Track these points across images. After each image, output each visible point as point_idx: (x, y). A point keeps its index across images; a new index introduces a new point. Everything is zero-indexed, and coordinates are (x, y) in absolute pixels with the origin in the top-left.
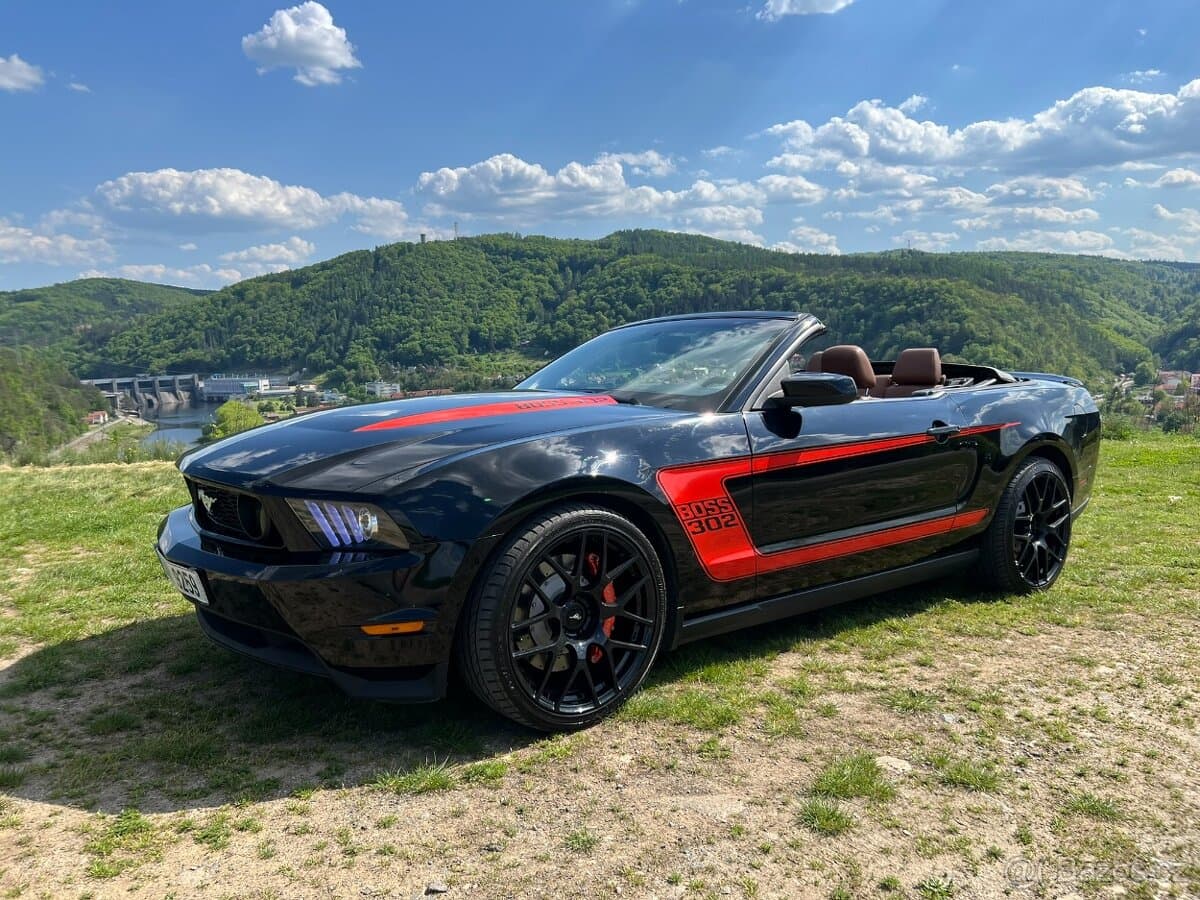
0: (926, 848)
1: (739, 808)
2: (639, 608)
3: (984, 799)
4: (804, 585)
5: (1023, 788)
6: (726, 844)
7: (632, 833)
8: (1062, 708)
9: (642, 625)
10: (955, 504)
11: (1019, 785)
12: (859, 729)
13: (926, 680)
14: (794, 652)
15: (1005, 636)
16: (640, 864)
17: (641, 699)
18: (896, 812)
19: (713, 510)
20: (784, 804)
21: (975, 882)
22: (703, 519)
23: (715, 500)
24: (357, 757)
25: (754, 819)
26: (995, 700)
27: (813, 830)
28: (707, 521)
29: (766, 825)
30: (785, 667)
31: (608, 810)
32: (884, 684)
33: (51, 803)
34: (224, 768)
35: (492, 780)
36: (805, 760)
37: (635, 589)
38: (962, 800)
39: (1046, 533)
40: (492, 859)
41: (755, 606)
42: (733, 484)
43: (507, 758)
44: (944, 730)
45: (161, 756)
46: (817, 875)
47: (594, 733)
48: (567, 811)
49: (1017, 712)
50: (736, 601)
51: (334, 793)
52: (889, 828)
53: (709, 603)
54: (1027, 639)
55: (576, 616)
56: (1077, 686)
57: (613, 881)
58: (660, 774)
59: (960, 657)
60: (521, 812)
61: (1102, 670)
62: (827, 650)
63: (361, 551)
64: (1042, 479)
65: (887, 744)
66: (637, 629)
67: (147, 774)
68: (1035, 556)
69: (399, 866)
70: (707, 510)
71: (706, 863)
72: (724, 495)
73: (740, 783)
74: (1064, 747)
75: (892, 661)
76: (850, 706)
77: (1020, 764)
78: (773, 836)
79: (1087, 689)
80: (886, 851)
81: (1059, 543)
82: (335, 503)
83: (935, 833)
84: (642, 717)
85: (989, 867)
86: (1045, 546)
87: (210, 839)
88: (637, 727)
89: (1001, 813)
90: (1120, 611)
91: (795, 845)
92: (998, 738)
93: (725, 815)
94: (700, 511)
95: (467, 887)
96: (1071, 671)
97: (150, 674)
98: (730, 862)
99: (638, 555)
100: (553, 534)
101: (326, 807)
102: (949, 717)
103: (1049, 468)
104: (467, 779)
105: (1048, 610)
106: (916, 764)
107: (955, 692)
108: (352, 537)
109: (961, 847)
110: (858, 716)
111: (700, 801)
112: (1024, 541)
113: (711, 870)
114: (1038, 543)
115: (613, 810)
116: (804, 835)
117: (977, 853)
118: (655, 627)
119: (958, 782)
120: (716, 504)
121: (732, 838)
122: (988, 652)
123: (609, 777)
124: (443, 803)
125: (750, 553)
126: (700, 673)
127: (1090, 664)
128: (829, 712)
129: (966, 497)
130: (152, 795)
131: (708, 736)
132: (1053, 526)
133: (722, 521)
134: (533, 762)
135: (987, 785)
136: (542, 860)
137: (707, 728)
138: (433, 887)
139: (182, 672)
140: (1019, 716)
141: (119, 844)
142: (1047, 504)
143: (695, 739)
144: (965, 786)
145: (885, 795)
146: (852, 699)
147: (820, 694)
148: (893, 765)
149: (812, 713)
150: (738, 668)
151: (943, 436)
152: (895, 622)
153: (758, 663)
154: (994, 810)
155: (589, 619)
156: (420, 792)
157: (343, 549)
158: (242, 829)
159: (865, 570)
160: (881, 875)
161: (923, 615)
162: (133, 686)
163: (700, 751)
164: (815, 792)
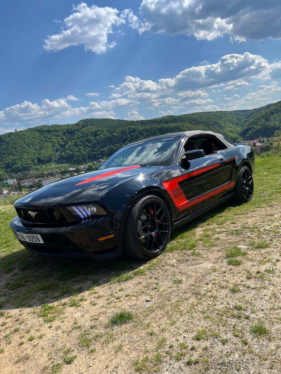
0: (261, 263)
1: (212, 265)
2: (164, 221)
3: (268, 250)
4: (195, 210)
5: (276, 245)
6: (214, 273)
7: (189, 277)
8: (272, 226)
9: (166, 226)
10: (228, 181)
11: (274, 245)
12: (228, 241)
13: (236, 227)
14: (199, 227)
15: (248, 213)
16: (196, 282)
17: (169, 246)
18: (250, 257)
19: (177, 191)
20: (222, 261)
21: (277, 267)
23: (177, 188)
24: (99, 277)
25: (217, 266)
26: (256, 228)
27: (233, 265)
28: (176, 195)
29: (221, 267)
30: (199, 231)
31: (179, 273)
32: (227, 230)
33: (17, 309)
34: (62, 288)
35: (142, 273)
36: (220, 251)
37: (162, 217)
38: (263, 251)
39: (248, 185)
40: (158, 291)
41: (189, 216)
42: (180, 183)
43: (142, 268)
44: (249, 237)
45: (41, 289)
46: (240, 275)
47: (161, 257)
48: (168, 276)
49: (263, 229)
51: (100, 286)
52: (251, 261)
54: (254, 213)
55: (150, 226)
56: (273, 221)
57: (192, 288)
58: (186, 262)
59: (241, 220)
60: (156, 278)
61: (276, 216)
62: (206, 225)
63: (90, 218)
64: (245, 171)
65: (238, 242)
66: (164, 227)
67: (40, 295)
68: (247, 192)
69: (134, 298)
70: (175, 191)
71: (212, 278)
72: (178, 186)
73: (208, 259)
74: (279, 234)
75: (225, 224)
76: (222, 236)
77: (271, 240)
78: (224, 269)
79: (275, 221)
80: (253, 266)
81: (251, 187)
82: (81, 206)
83: (262, 259)
84: (171, 250)
85: (278, 263)
86: (249, 189)
87: (74, 304)
88: (172, 253)
89: (274, 251)
90: (271, 202)
91: (231, 269)
92: (262, 236)
93: (209, 267)
94: (174, 192)
95: (156, 298)
96: (269, 218)
97: (15, 271)
98: (218, 277)
99: (162, 206)
100: (142, 205)
101: (100, 290)
102: (248, 234)
103: (246, 168)
104: (136, 274)
105: (254, 205)
106: (247, 246)
107: (246, 228)
108: (87, 215)
109: (269, 261)
110: (226, 238)
111: (201, 266)
112: (244, 188)
113: (214, 280)
114: (247, 188)
115: (180, 273)
116: (231, 267)
117: (274, 261)
118: (169, 225)
119: (260, 247)
120: (177, 190)
121: (214, 272)
122: (246, 217)
123: (173, 266)
124: (134, 281)
125: (187, 202)
126: (179, 237)
127: (272, 215)
128: (218, 239)
129: (230, 179)
130: (47, 299)
131: (192, 251)
132: (250, 183)
133: (179, 194)
134: (150, 267)
135: (266, 246)
136: (171, 287)
137: (190, 249)
138: (148, 300)
140: (264, 230)
141: (48, 313)
142: (248, 178)
143: (189, 252)
144: (262, 247)
145: (244, 254)
146: (221, 235)
147: (213, 235)
148: (243, 247)
149: (214, 240)
150: (187, 233)
151: (223, 163)
152: (219, 215)
153: (191, 232)
155: (153, 226)
156: (125, 281)
157: (85, 218)
158: (81, 301)
159: (208, 204)
160: (256, 271)
162: (12, 276)
163: (192, 255)
164: (228, 257)
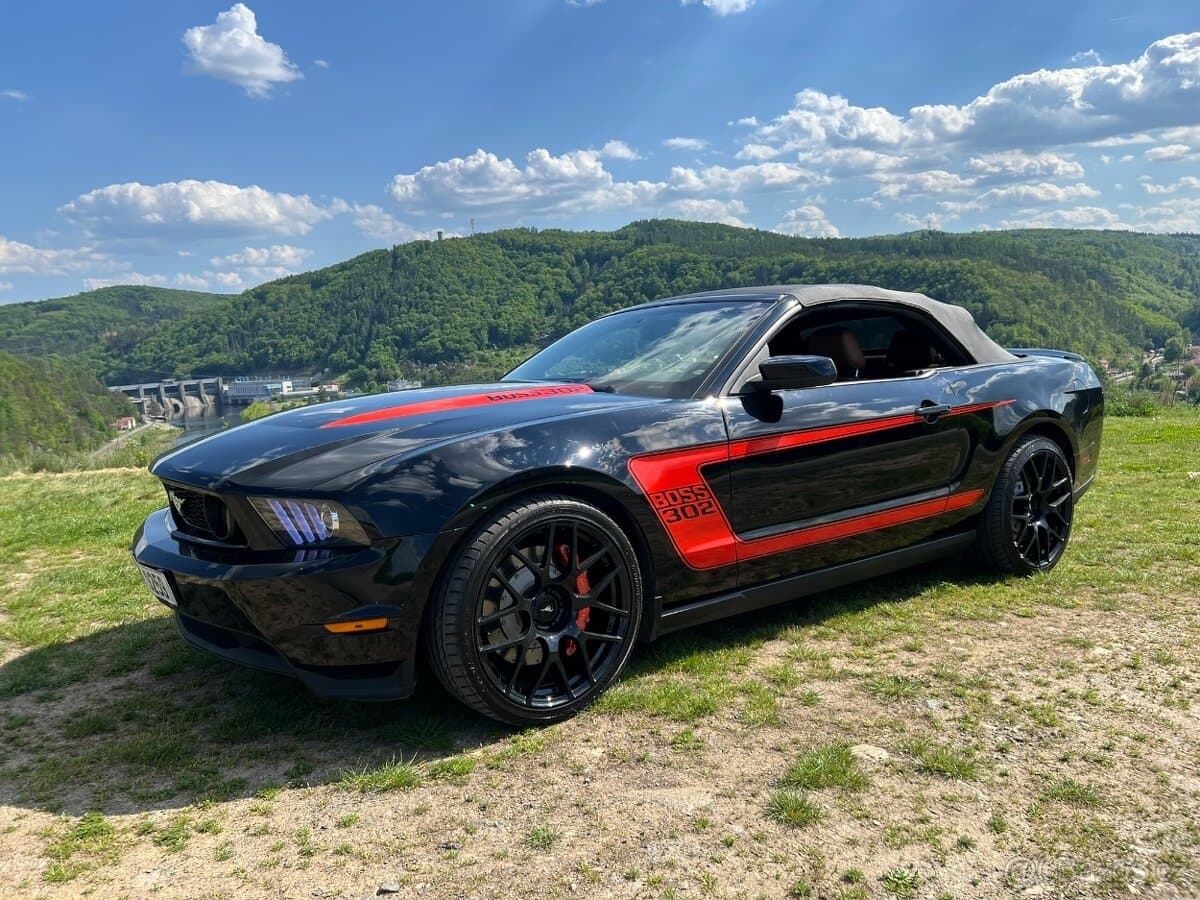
0: (895, 838)
1: (707, 800)
2: (614, 601)
3: (960, 787)
5: (1003, 775)
6: (689, 838)
7: (598, 828)
8: (1052, 691)
9: (618, 616)
10: (947, 485)
11: (998, 772)
12: (839, 717)
13: (913, 665)
14: (781, 640)
15: (1000, 618)
16: (598, 860)
17: (619, 691)
18: (868, 801)
19: (689, 498)
20: (753, 795)
21: (942, 873)
22: (678, 508)
23: (691, 487)
24: (328, 755)
25: (721, 811)
26: (983, 685)
27: (780, 822)
28: (683, 509)
29: (733, 817)
30: (769, 655)
31: (572, 805)
32: (869, 670)
33: (18, 807)
34: (192, 769)
35: (458, 777)
36: (780, 750)
37: (610, 578)
38: (937, 788)
39: (1047, 512)
40: (449, 858)
41: (739, 594)
42: (709, 471)
43: (478, 753)
44: (926, 717)
45: (130, 757)
46: (780, 868)
47: (568, 726)
48: (531, 807)
49: (1003, 696)
50: (721, 589)
51: (299, 792)
52: (858, 818)
53: (694, 591)
54: (1022, 621)
55: (548, 609)
56: (1070, 669)
57: (570, 878)
58: (630, 767)
59: (952, 642)
60: (483, 808)
61: (1098, 651)
62: (815, 637)
63: (325, 548)
64: (1040, 457)
65: (866, 732)
66: (612, 620)
67: (114, 777)
68: (1036, 536)
69: (353, 866)
70: (683, 497)
71: (667, 858)
72: (701, 482)
73: (712, 774)
74: (1048, 731)
75: (881, 647)
76: (831, 694)
77: (1002, 750)
78: (738, 828)
79: (1081, 671)
80: (853, 843)
81: (1060, 523)
82: (297, 501)
83: (906, 823)
84: (619, 709)
85: (958, 857)
86: (1046, 526)
87: (170, 841)
88: (612, 719)
89: (976, 800)
90: (1123, 591)
91: (760, 838)
92: (982, 724)
93: (691, 807)
94: (675, 499)
95: (419, 886)
96: (1065, 653)
97: (133, 676)
98: (691, 856)
99: (612, 545)
100: (519, 526)
101: (289, 807)
102: (932, 703)
103: (1049, 446)
104: (433, 776)
105: (1048, 592)
106: (895, 752)
107: (941, 677)
108: (315, 535)
109: (931, 837)
110: (840, 704)
111: (669, 795)
112: (1023, 522)
113: (671, 865)
114: (1038, 523)
115: (577, 805)
116: (771, 827)
117: (947, 842)
118: (631, 617)
119: (935, 770)
120: (692, 492)
121: (697, 832)
122: (981, 635)
123: (578, 772)
124: (408, 800)
125: (730, 540)
126: (682, 663)
127: (1086, 646)
128: (810, 700)
129: (960, 477)
130: (118, 797)
131: (684, 727)
132: (1054, 505)
133: (699, 509)
134: (502, 757)
135: (965, 772)
136: (499, 857)
137: (683, 719)
138: (386, 887)
139: (162, 674)
140: (1005, 700)
141: (79, 848)
142: (1047, 483)
143: (670, 730)
144: (941, 773)
145: (859, 784)
146: (835, 686)
147: (803, 682)
148: (869, 753)
149: (792, 701)
150: (721, 657)
151: (934, 416)
152: (887, 607)
153: (740, 651)
154: (969, 798)
155: (562, 611)
156: (385, 790)
157: (306, 547)
158: (202, 831)
160: (845, 867)
161: (918, 599)
163: (674, 743)
164: (787, 783)
